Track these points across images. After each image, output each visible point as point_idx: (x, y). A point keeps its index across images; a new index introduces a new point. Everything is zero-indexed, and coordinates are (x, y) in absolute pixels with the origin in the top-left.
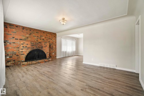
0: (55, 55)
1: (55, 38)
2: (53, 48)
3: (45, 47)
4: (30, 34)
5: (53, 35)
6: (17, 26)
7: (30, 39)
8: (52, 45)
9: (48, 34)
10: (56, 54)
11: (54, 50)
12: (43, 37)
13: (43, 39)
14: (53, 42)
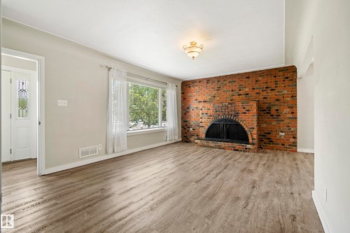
0: (292, 140)
1: (291, 83)
2: (282, 117)
3: (245, 113)
4: (219, 89)
5: (281, 73)
6: (200, 81)
7: (218, 98)
8: (276, 108)
9: (260, 78)
10: (295, 138)
11: (286, 121)
12: (247, 89)
13: (247, 94)
14: (280, 97)
